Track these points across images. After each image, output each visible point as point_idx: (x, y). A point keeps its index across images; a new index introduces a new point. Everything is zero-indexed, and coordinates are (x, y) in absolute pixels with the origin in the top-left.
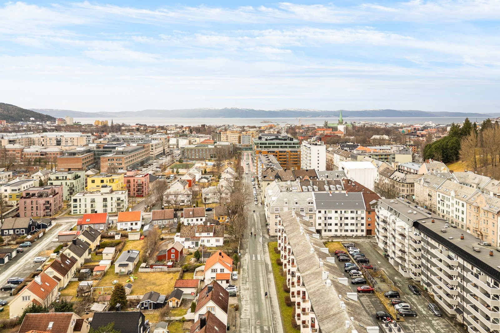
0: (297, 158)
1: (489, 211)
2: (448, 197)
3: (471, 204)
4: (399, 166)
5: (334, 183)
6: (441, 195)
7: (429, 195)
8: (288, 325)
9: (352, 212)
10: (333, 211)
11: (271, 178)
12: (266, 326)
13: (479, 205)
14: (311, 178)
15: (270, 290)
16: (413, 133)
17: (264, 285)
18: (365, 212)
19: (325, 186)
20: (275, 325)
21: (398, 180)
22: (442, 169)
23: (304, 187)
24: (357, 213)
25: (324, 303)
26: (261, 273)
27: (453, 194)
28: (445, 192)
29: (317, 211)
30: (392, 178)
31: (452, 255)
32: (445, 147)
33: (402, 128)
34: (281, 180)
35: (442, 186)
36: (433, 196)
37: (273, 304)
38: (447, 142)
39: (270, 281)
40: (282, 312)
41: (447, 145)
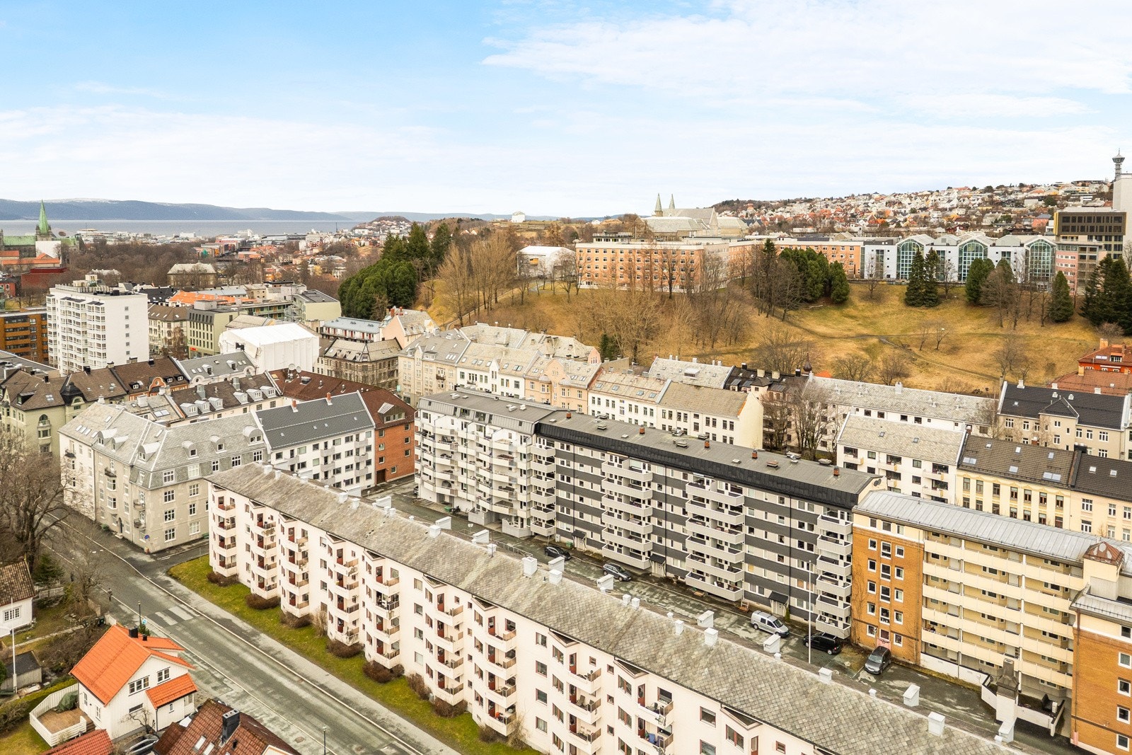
0: (26, 337)
1: (570, 387)
2: (484, 374)
3: (533, 381)
4: (322, 328)
5: (254, 383)
6: (467, 373)
7: (438, 378)
8: (427, 718)
9: (347, 440)
10: (310, 447)
11: (50, 398)
12: (382, 746)
13: (551, 378)
14: (170, 381)
15: (303, 671)
16: (223, 255)
17: (273, 668)
18: (373, 431)
19: (235, 394)
20: (400, 735)
21: (350, 357)
22: (426, 325)
23: (185, 406)
24: (357, 439)
25: (582, 614)
26: (230, 645)
27: (494, 367)
28: (476, 366)
29: (274, 456)
30: (333, 355)
31: (638, 464)
32: (390, 281)
33: (198, 244)
34: (85, 400)
35: (465, 356)
36: (447, 379)
37: (346, 696)
38: (393, 272)
39: (279, 652)
40: (383, 702)
41: (395, 278)
